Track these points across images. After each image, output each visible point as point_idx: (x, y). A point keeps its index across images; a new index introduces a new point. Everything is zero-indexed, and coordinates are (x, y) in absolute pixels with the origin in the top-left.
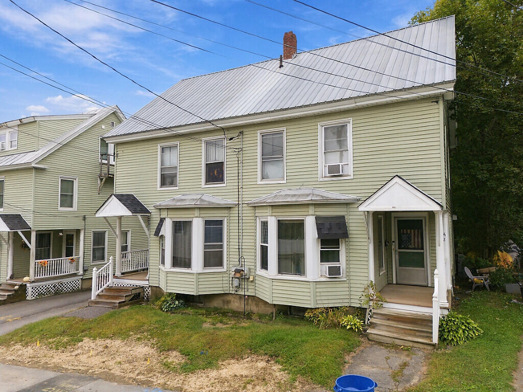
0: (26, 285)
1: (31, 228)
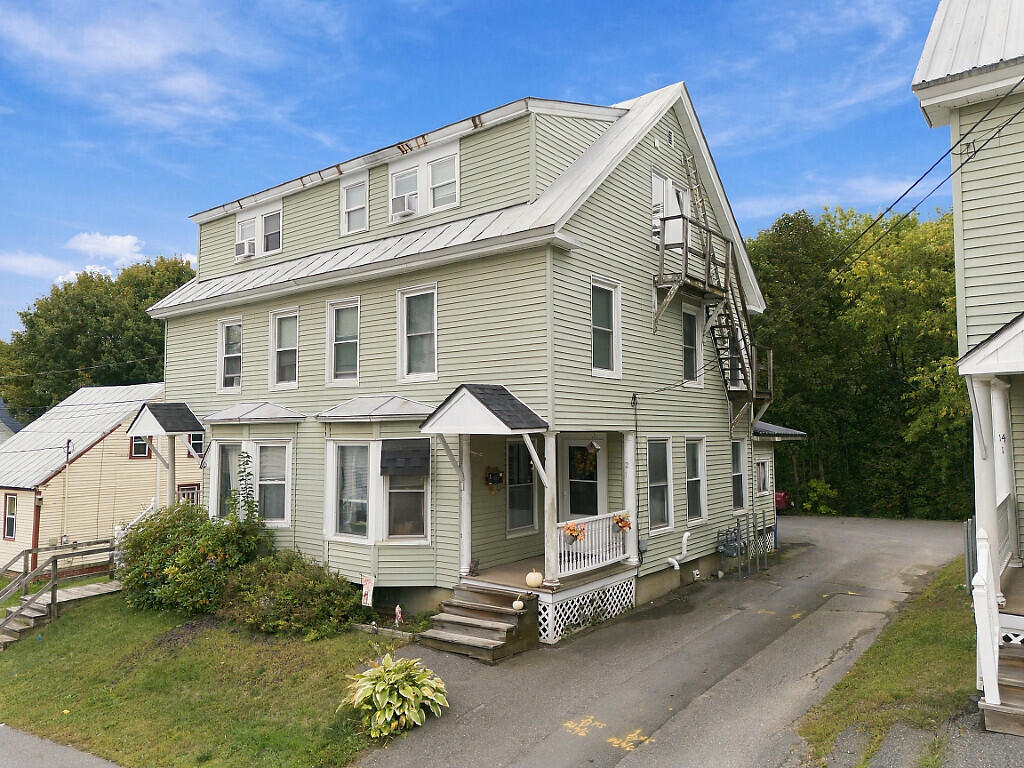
0: (538, 596)
1: (547, 427)
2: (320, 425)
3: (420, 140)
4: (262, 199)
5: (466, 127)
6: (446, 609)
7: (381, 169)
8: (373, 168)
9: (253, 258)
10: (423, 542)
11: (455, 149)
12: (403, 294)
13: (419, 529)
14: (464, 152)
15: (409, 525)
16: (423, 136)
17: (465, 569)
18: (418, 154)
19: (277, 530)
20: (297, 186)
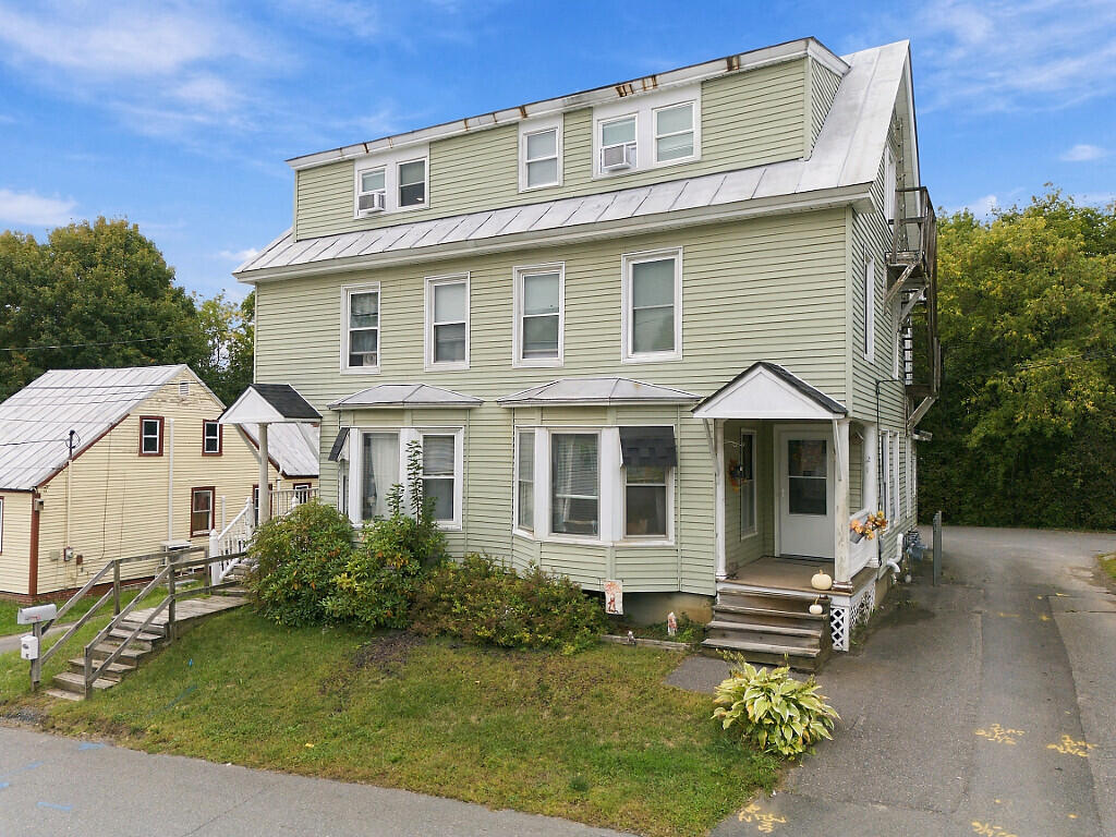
0: (831, 599)
1: (846, 413)
2: (505, 411)
3: (649, 82)
4: (399, 142)
5: (719, 68)
6: (719, 615)
7: (584, 113)
8: (569, 113)
9: (382, 213)
10: (666, 543)
11: (696, 94)
12: (629, 260)
13: (658, 528)
14: (706, 97)
15: (644, 524)
16: (654, 77)
17: (721, 572)
18: (639, 98)
19: (447, 531)
20: (458, 129)
